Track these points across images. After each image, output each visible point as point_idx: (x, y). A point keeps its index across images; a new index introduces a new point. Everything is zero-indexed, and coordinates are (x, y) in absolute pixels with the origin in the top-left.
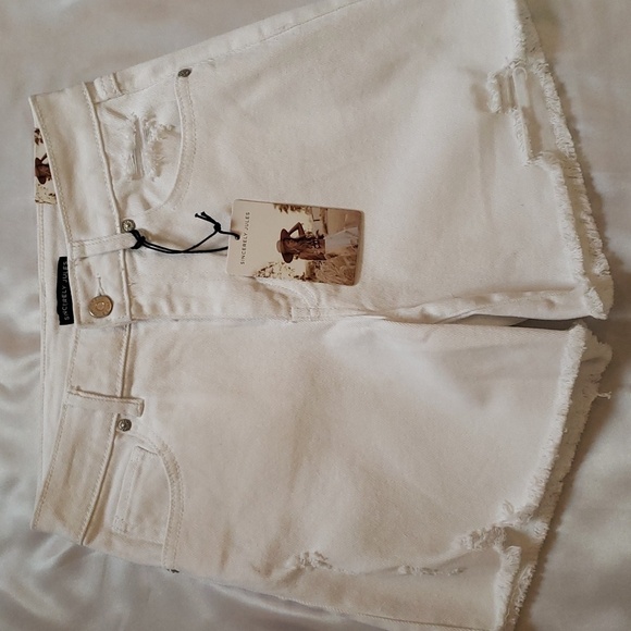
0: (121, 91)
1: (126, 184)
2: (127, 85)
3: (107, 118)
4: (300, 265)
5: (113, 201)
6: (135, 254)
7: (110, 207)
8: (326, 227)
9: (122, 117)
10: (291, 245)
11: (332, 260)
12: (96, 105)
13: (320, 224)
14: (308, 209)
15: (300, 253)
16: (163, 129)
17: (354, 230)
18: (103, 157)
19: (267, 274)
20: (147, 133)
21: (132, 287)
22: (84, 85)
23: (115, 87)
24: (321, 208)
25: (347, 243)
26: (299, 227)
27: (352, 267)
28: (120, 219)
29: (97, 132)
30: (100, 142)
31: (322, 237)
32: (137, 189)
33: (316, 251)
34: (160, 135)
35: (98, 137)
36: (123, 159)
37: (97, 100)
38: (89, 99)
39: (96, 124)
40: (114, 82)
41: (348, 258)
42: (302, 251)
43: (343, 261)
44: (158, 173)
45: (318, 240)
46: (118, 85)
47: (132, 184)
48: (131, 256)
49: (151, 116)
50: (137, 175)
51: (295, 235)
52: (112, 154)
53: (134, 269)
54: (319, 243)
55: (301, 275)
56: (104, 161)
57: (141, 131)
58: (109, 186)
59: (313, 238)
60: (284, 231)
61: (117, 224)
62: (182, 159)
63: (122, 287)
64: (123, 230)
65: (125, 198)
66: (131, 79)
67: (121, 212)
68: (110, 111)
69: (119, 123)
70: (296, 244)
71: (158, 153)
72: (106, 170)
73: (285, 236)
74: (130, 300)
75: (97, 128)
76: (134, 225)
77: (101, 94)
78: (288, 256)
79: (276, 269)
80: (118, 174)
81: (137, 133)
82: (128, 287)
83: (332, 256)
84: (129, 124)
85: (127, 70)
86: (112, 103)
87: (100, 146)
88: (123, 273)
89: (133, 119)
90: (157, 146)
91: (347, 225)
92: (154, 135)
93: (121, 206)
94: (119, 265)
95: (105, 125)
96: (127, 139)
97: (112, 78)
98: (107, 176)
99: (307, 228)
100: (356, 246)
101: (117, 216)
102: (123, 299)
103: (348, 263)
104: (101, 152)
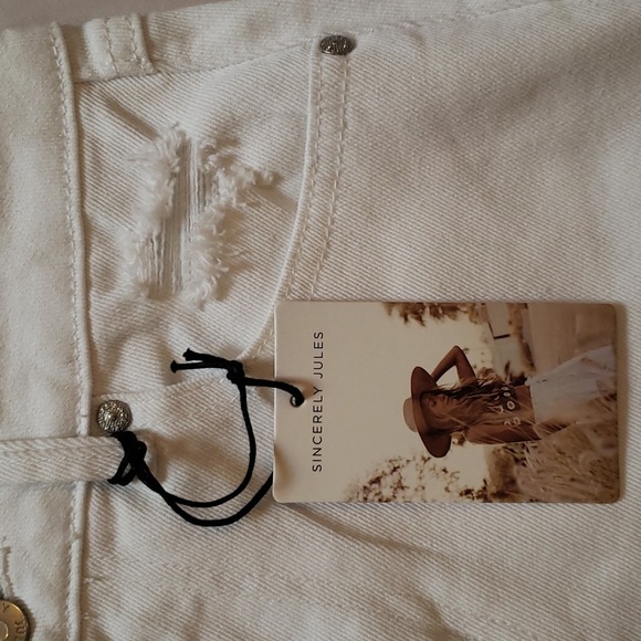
0: (151, 59)
1: (125, 307)
2: (172, 50)
3: (104, 126)
4: (471, 460)
5: (82, 346)
6: (119, 499)
7: (71, 360)
8: (527, 352)
9: (145, 129)
10: (441, 409)
11: (555, 440)
12: (80, 85)
13: (512, 348)
14: (478, 311)
15: (469, 428)
16: (250, 178)
17: (601, 353)
18: (76, 225)
19: (387, 492)
20: (207, 182)
21: (95, 589)
22: (56, 31)
23: (140, 50)
24: (510, 305)
25: (588, 388)
26: (456, 358)
27: (609, 453)
28: (93, 395)
29: (71, 157)
30: (74, 184)
31: (521, 380)
32: (155, 325)
33: (508, 418)
34: (242, 195)
35: (72, 169)
36: (130, 239)
37: (85, 74)
38: (64, 66)
39: (71, 135)
40: (138, 37)
41: (596, 429)
42: (472, 422)
43: (584, 439)
44: (222, 292)
45: (512, 390)
46: (149, 46)
47: (142, 309)
48: (106, 502)
49: (225, 139)
50: (160, 289)
51: (450, 380)
52: (101, 220)
53: (108, 538)
54: (514, 396)
55: (477, 486)
56: (77, 236)
57: (193, 174)
58: (79, 304)
59: (498, 384)
60: (419, 374)
61: (84, 407)
62: (292, 265)
63: (66, 583)
64: (95, 428)
65: (116, 344)
66: (183, 38)
67: (99, 380)
68: (115, 107)
69: (137, 145)
70: (454, 404)
71: (229, 239)
72: (78, 262)
73: (424, 386)
74: (82, 624)
75: (71, 145)
76: (129, 418)
77: (99, 60)
78: (436, 440)
79: (409, 476)
80: (108, 275)
81: (179, 178)
82: (83, 587)
83: (553, 428)
84: (163, 149)
85: (180, 13)
86: (126, 91)
87: (74, 196)
88: (76, 546)
89: (176, 141)
90: (229, 223)
91: (585, 342)
92: (225, 189)
93: (101, 361)
94: (68, 522)
95: (94, 142)
96: (150, 189)
97: (135, 25)
98: (78, 277)
99: (479, 359)
100: (613, 397)
101: (85, 385)
102: (63, 618)
103: (597, 441)
104: (74, 212)
